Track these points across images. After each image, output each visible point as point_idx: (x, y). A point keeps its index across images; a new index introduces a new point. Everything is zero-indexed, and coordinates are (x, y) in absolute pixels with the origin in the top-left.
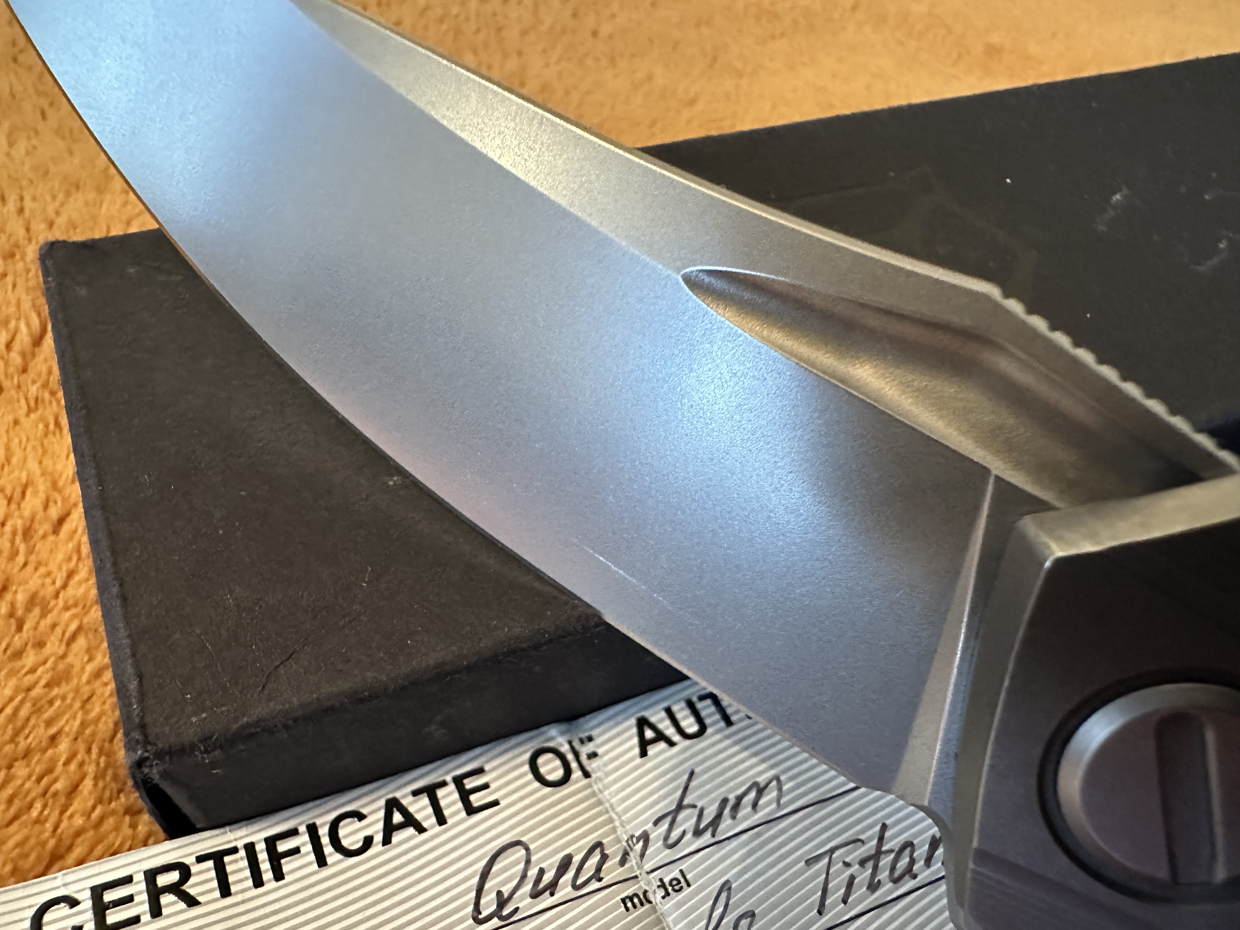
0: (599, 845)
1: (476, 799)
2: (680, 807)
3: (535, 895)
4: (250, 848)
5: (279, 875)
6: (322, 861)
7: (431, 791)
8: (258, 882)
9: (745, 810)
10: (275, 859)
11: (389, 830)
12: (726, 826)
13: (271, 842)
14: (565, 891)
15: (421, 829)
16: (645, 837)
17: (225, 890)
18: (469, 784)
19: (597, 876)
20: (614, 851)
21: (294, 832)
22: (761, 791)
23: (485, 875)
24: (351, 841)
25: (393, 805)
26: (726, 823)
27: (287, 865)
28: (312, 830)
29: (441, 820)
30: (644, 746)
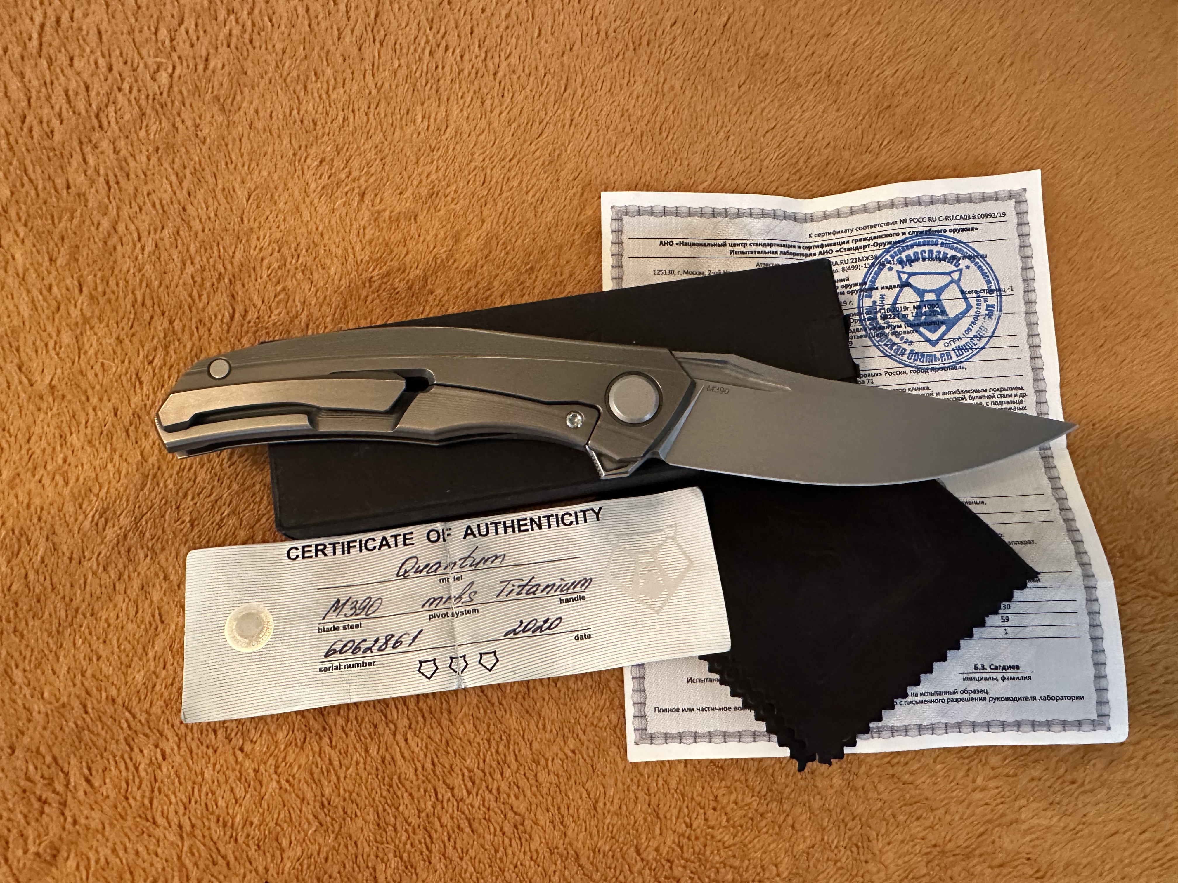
0: (439, 563)
1: (408, 542)
2: (469, 556)
3: (415, 572)
4: (343, 543)
5: (349, 552)
6: (361, 551)
7: (396, 537)
8: (343, 553)
9: (489, 562)
10: (349, 548)
11: (381, 545)
12: (481, 566)
13: (349, 543)
14: (424, 573)
15: (390, 547)
16: (455, 563)
17: (334, 554)
18: (408, 536)
19: (435, 571)
20: (443, 565)
21: (355, 541)
22: (497, 557)
23: (403, 564)
24: (370, 547)
25: (384, 538)
26: (481, 564)
27: (352, 550)
28: (360, 541)
29: (396, 546)
30: (466, 535)
